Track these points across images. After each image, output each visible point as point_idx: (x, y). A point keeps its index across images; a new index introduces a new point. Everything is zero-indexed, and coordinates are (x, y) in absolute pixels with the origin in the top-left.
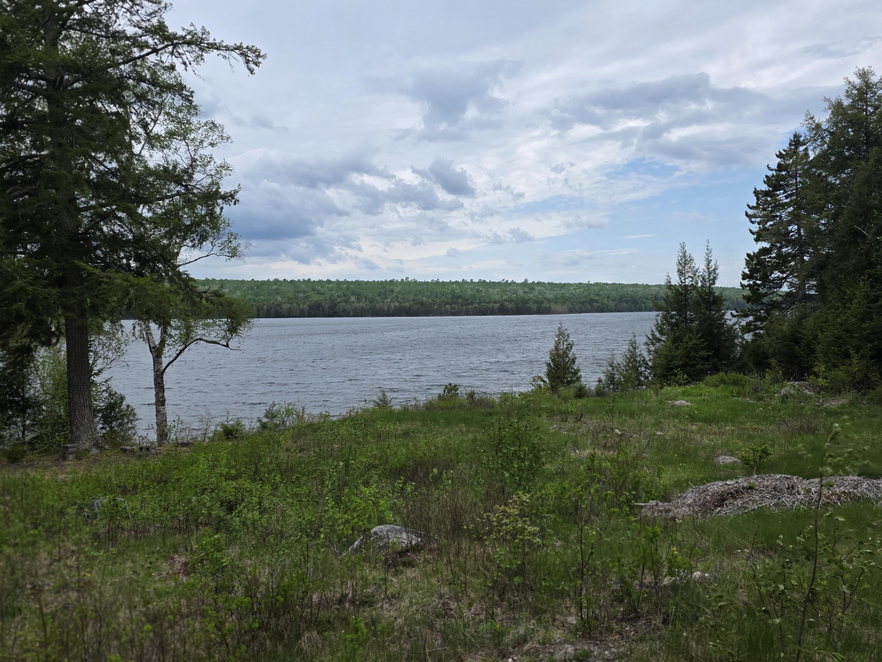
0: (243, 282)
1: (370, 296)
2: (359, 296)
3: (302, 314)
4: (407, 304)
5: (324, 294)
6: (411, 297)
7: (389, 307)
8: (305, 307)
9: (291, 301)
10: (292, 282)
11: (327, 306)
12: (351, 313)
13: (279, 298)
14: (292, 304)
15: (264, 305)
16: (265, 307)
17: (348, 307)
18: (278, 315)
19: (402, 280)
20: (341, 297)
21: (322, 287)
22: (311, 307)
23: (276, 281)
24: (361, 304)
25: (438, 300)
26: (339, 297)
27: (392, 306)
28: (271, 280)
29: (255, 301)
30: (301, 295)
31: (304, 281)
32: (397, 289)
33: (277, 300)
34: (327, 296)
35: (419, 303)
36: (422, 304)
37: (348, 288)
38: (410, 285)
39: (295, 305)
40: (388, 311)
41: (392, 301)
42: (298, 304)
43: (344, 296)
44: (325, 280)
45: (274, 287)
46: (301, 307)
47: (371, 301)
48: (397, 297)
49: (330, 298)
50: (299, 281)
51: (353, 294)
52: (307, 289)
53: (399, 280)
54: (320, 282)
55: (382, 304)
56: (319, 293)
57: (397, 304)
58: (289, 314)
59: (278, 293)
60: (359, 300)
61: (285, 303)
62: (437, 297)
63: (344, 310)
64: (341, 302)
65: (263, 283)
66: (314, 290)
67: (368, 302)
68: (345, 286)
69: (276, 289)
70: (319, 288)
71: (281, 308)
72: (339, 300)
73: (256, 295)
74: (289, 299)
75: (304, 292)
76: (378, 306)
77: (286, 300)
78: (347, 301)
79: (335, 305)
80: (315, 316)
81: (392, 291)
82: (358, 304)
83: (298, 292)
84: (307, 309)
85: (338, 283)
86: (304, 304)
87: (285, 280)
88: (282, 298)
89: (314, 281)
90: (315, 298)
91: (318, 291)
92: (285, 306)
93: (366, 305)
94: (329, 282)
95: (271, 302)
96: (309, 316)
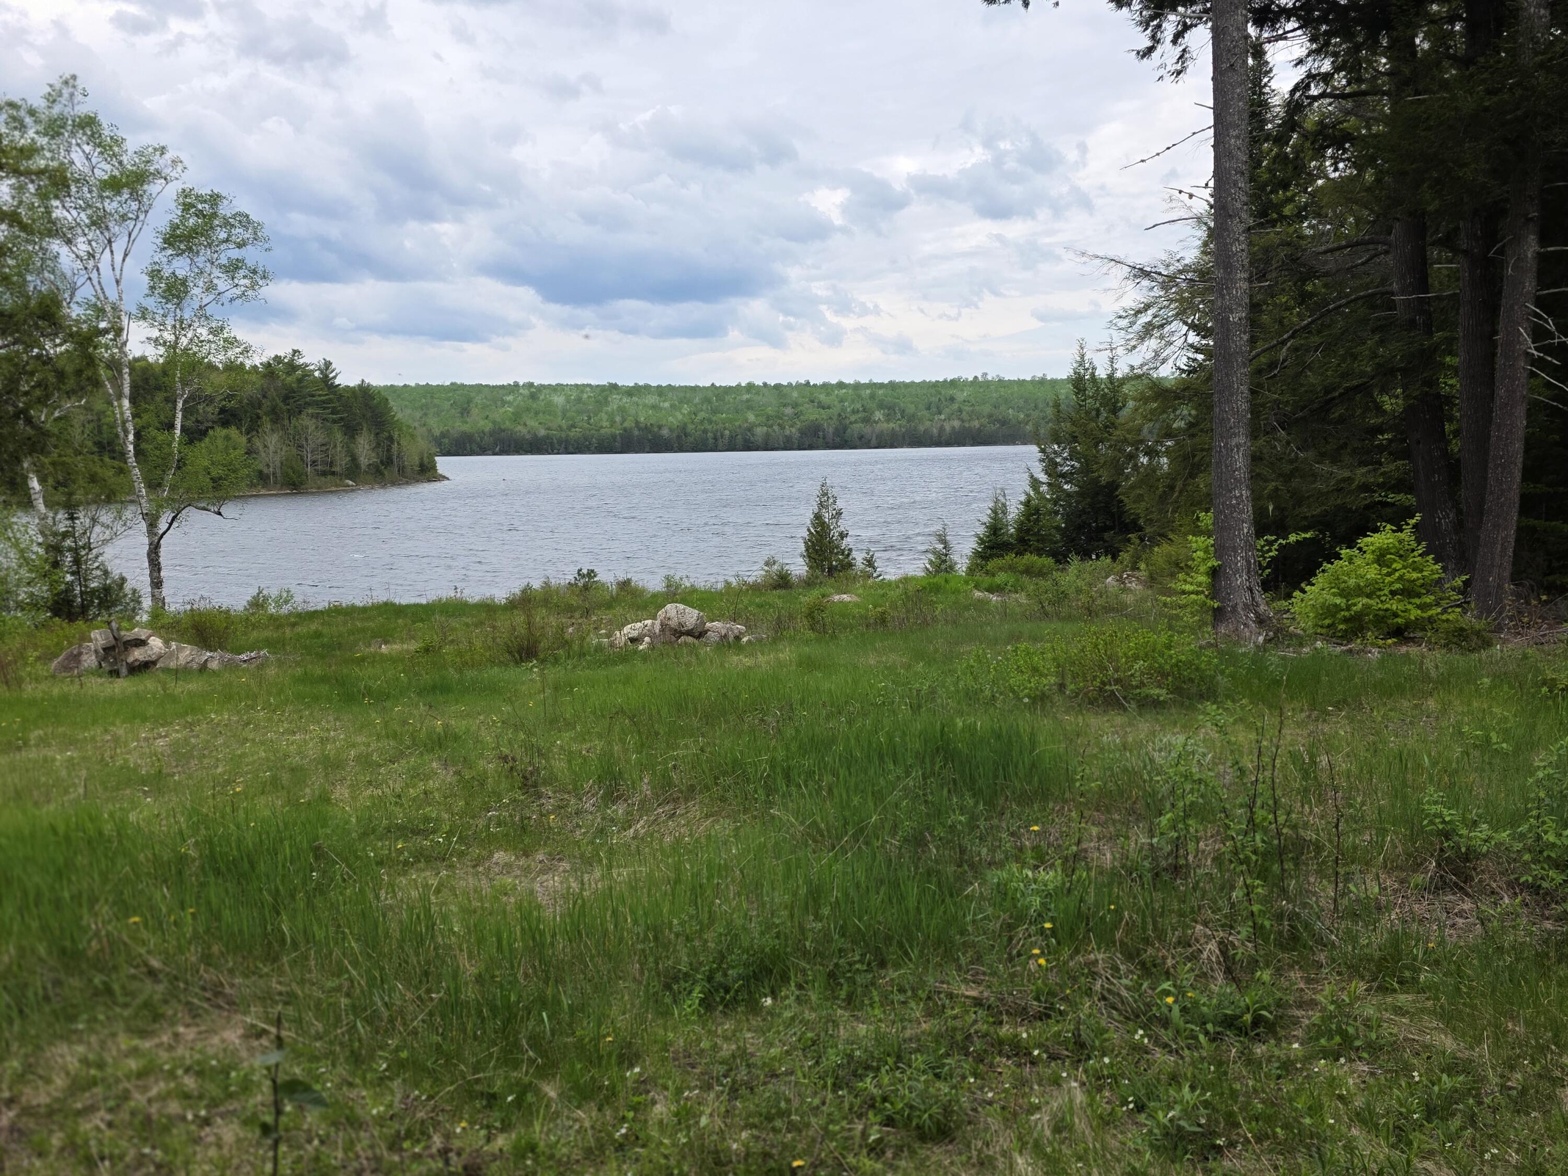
0: (695, 389)
1: (911, 409)
2: (890, 410)
3: (788, 445)
4: (976, 424)
5: (829, 408)
6: (987, 409)
7: (942, 429)
8: (792, 431)
9: (771, 422)
10: (778, 387)
11: (831, 430)
12: (874, 442)
13: (751, 417)
14: (771, 426)
15: (725, 429)
16: (727, 432)
17: (867, 430)
18: (749, 446)
19: (976, 377)
20: (858, 411)
21: (828, 394)
22: (802, 432)
23: (750, 387)
24: (891, 425)
25: (1035, 414)
26: (854, 412)
27: (948, 428)
28: (743, 385)
29: (710, 422)
30: (789, 411)
31: (799, 385)
32: (961, 396)
33: (746, 420)
34: (835, 411)
35: (999, 421)
36: (1004, 422)
37: (872, 397)
38: (988, 387)
39: (776, 428)
40: (940, 436)
41: (949, 418)
42: (782, 427)
43: (864, 410)
44: (834, 382)
45: (746, 397)
46: (787, 432)
47: (912, 418)
48: (960, 410)
49: (840, 415)
50: (790, 385)
51: (881, 406)
52: (800, 400)
53: (971, 379)
54: (825, 386)
55: (928, 423)
56: (821, 406)
57: (956, 424)
58: (767, 446)
59: (750, 408)
60: (888, 418)
61: (759, 425)
62: (1036, 407)
63: (861, 437)
64: (856, 422)
65: (728, 390)
66: (813, 402)
67: (904, 422)
68: (868, 392)
69: (748, 401)
70: (822, 397)
71: (753, 435)
72: (853, 419)
73: (715, 411)
74: (768, 418)
75: (795, 405)
76: (922, 428)
77: (763, 419)
78: (867, 420)
79: (845, 429)
80: (811, 447)
81: (952, 399)
82: (885, 425)
83: (785, 405)
84: (798, 435)
85: (857, 386)
86: (792, 426)
87: (765, 384)
88: (757, 416)
89: (815, 385)
90: (812, 414)
91: (819, 402)
92: (760, 431)
93: (900, 426)
94: (841, 385)
95: (737, 424)
96: (800, 448)
